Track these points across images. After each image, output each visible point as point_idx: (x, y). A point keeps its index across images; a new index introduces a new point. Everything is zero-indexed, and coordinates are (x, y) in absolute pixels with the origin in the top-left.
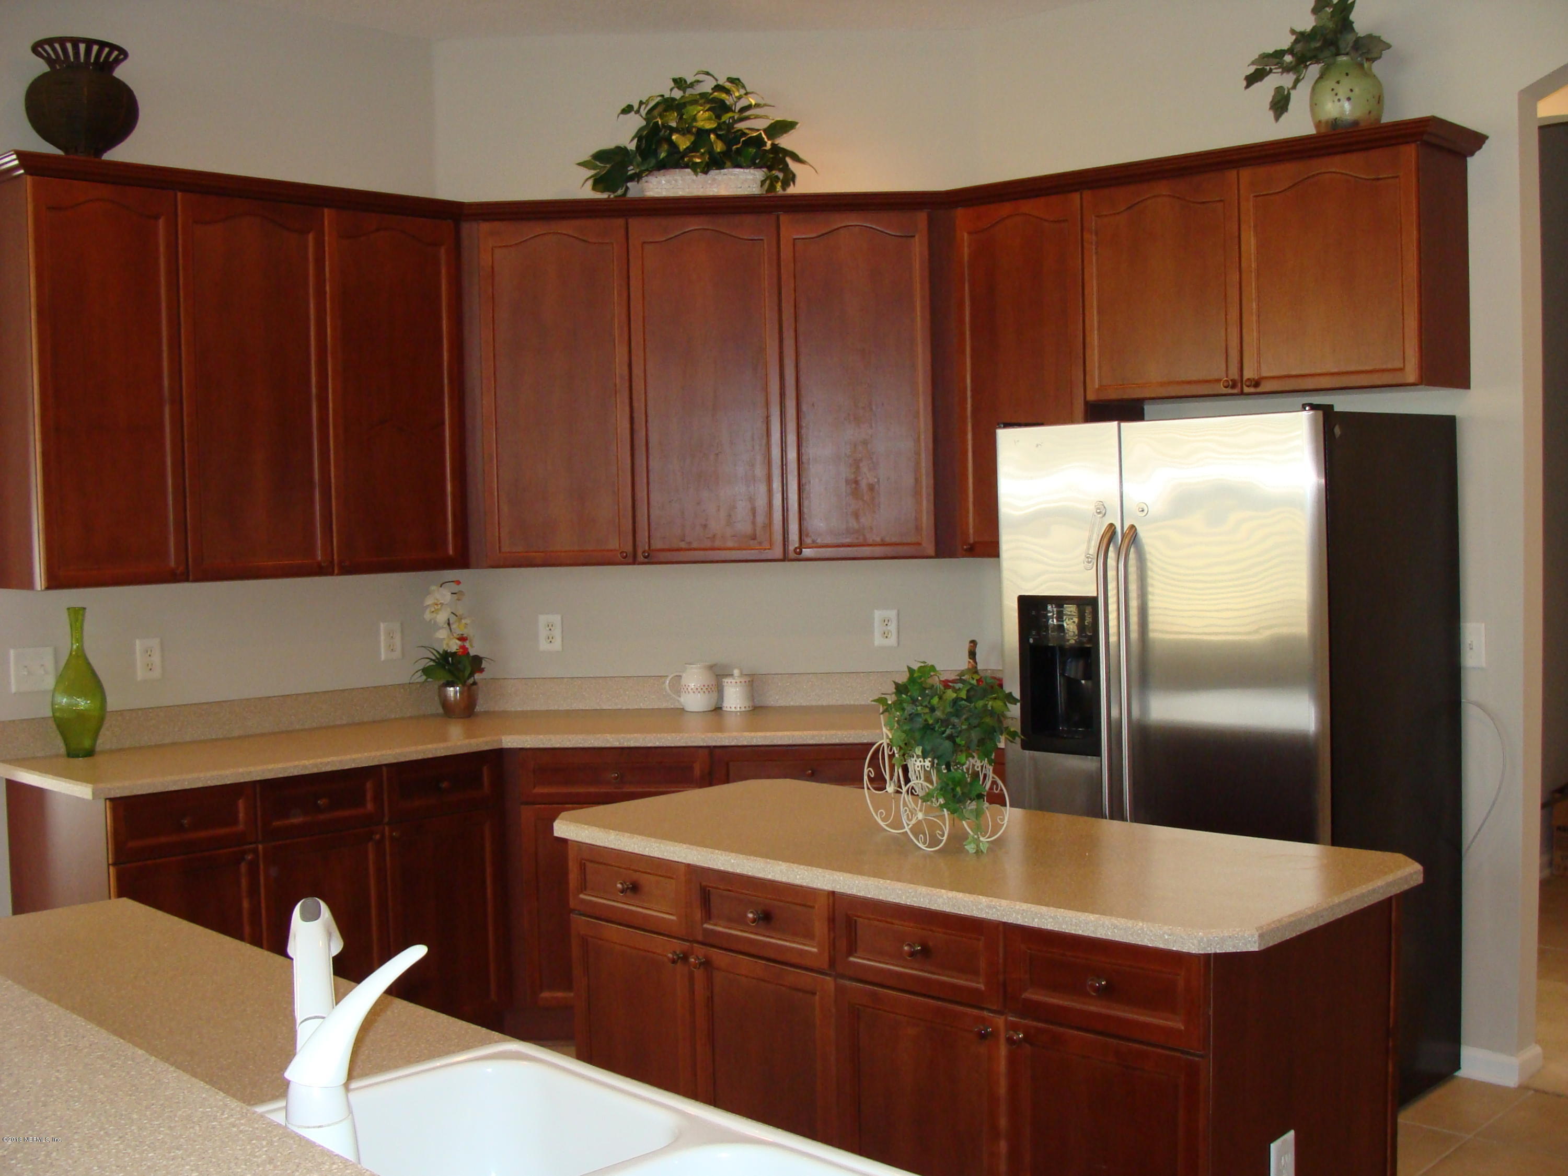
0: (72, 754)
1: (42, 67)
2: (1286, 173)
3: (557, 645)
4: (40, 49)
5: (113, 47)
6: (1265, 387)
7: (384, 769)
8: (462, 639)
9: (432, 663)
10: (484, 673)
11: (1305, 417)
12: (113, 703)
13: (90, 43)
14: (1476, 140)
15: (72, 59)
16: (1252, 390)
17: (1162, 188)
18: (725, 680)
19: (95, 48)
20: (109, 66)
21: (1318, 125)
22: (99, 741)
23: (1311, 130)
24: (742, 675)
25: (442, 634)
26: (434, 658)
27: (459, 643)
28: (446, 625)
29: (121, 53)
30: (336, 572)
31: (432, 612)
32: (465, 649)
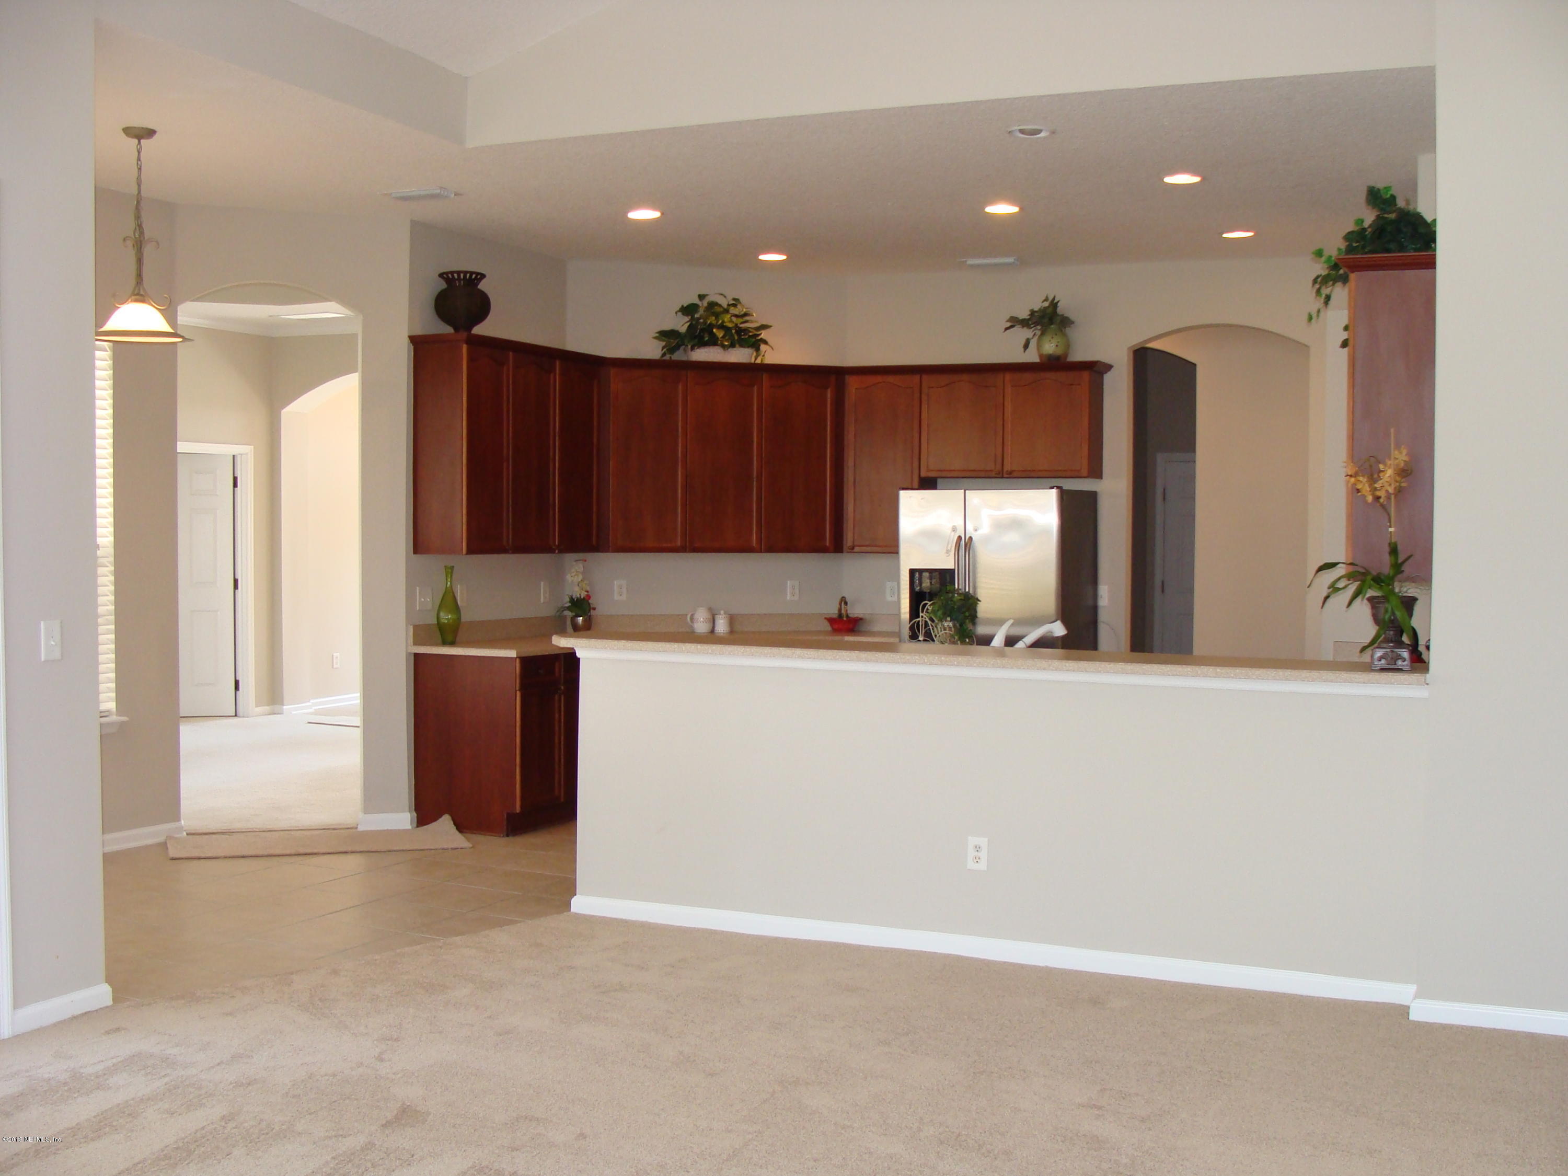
0: (443, 643)
2: (1028, 377)
3: (624, 597)
4: (441, 277)
5: (477, 274)
6: (1015, 474)
8: (587, 591)
9: (570, 604)
10: (594, 610)
11: (1054, 492)
13: (465, 273)
14: (1109, 367)
15: (457, 280)
16: (1007, 476)
17: (965, 377)
18: (716, 616)
19: (468, 275)
21: (1041, 356)
23: (1037, 360)
24: (725, 613)
25: (577, 589)
26: (570, 602)
27: (586, 593)
28: (578, 585)
29: (483, 276)
30: (557, 551)
31: (572, 576)
32: (589, 597)
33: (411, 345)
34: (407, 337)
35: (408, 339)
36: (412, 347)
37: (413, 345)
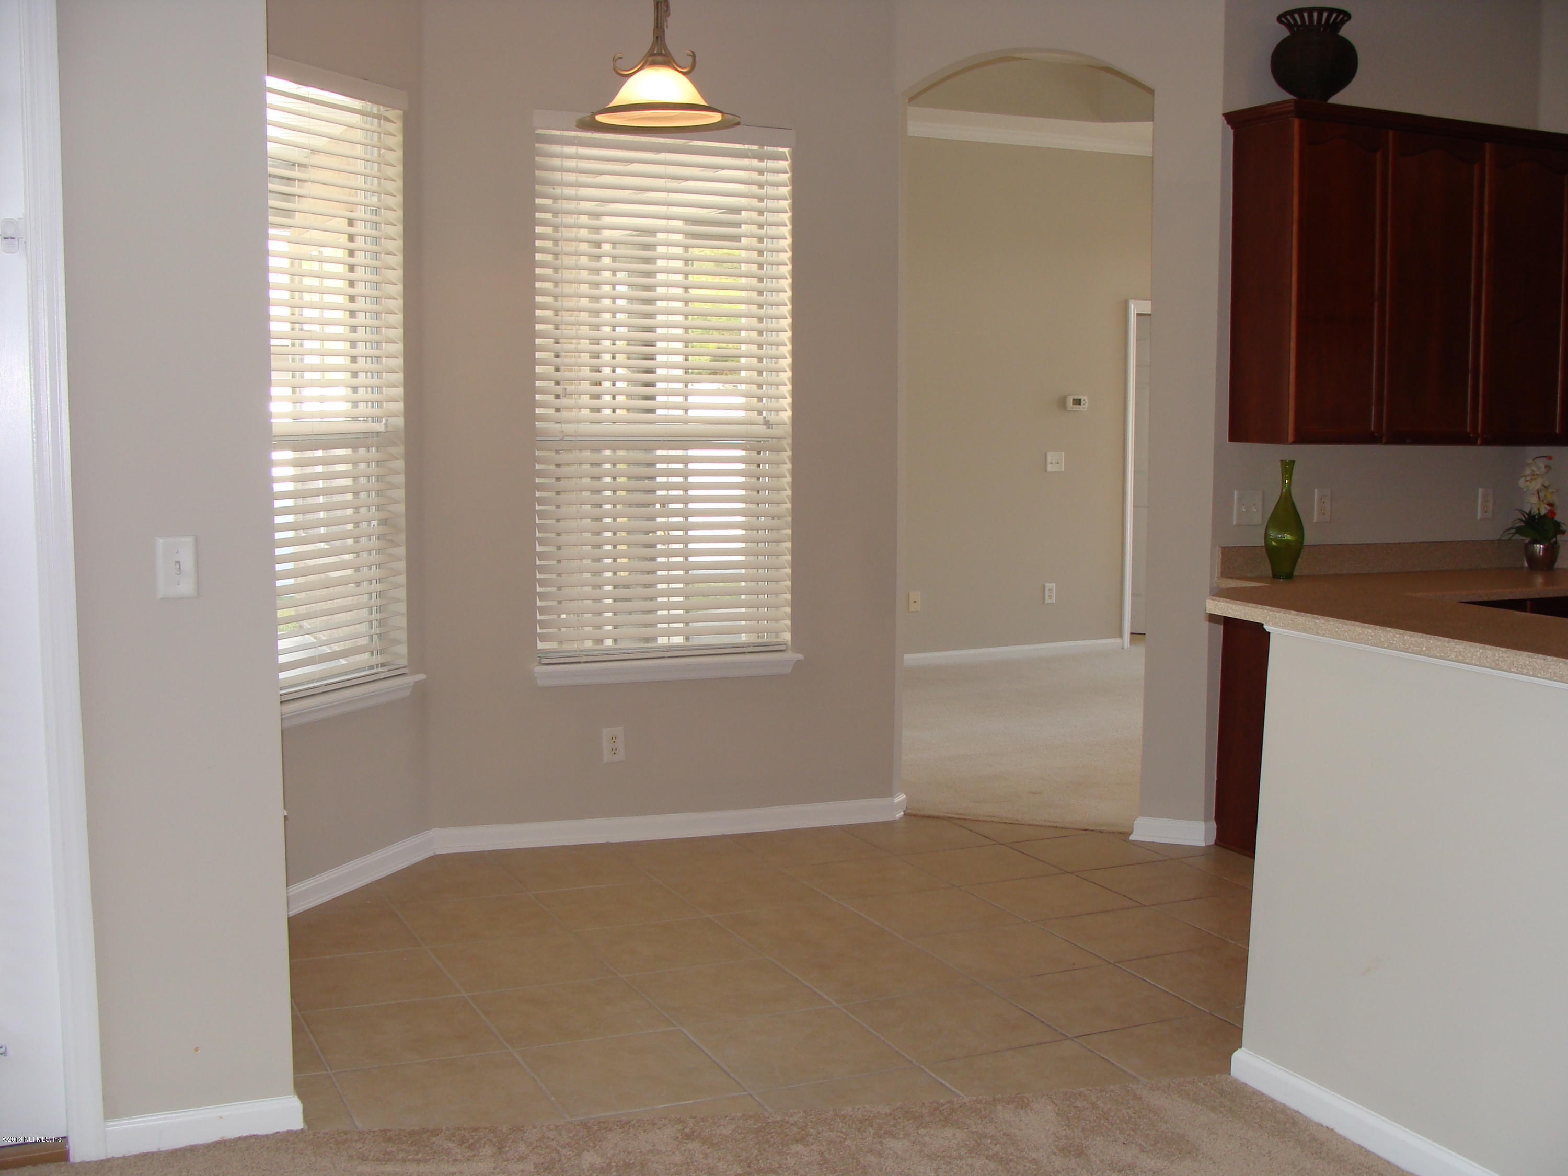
0: (1276, 576)
1: (1284, 33)
4: (1283, 19)
5: (1339, 12)
7: (1529, 603)
8: (1551, 505)
9: (1522, 524)
10: (1565, 535)
12: (1310, 538)
13: (1321, 11)
15: (1307, 23)
19: (1325, 15)
20: (1337, 26)
22: (1297, 568)
25: (1534, 500)
26: (1523, 519)
27: (1549, 508)
28: (1536, 493)
29: (1345, 16)
30: (1479, 442)
31: (1527, 481)
32: (1552, 513)
33: (1230, 127)
34: (1221, 115)
35: (1223, 118)
36: (1231, 131)
37: (1232, 128)
